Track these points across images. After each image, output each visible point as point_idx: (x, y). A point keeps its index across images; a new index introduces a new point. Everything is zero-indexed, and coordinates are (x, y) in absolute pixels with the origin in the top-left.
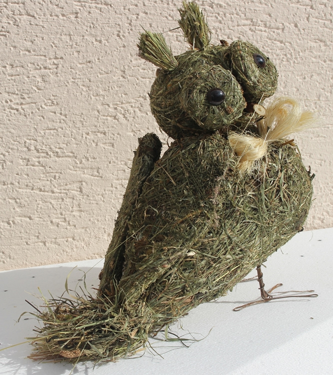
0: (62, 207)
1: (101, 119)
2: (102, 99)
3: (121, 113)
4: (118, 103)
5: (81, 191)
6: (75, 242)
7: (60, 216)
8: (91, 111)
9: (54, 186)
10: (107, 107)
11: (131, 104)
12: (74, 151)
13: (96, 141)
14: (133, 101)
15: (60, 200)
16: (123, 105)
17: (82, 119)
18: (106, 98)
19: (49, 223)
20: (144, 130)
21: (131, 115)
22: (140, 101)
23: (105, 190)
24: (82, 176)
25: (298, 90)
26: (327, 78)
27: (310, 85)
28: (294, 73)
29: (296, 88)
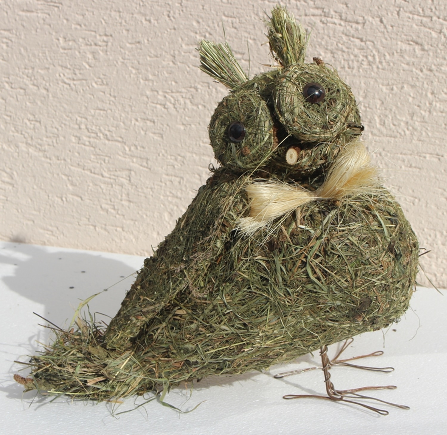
0: (111, 193)
1: (150, 106)
2: (151, 84)
3: (171, 103)
4: (168, 91)
5: (130, 180)
6: (124, 234)
7: (109, 202)
8: (140, 96)
9: (103, 169)
10: (156, 93)
11: (182, 94)
12: (122, 136)
13: (144, 129)
14: (183, 90)
15: (110, 186)
16: (174, 95)
17: (131, 104)
18: (155, 84)
19: (99, 207)
20: (195, 125)
21: (181, 106)
22: (191, 91)
23: (154, 184)
24: (131, 164)
25: (383, 103)
26: (424, 93)
27: (400, 98)
28: (377, 82)
29: (380, 100)
